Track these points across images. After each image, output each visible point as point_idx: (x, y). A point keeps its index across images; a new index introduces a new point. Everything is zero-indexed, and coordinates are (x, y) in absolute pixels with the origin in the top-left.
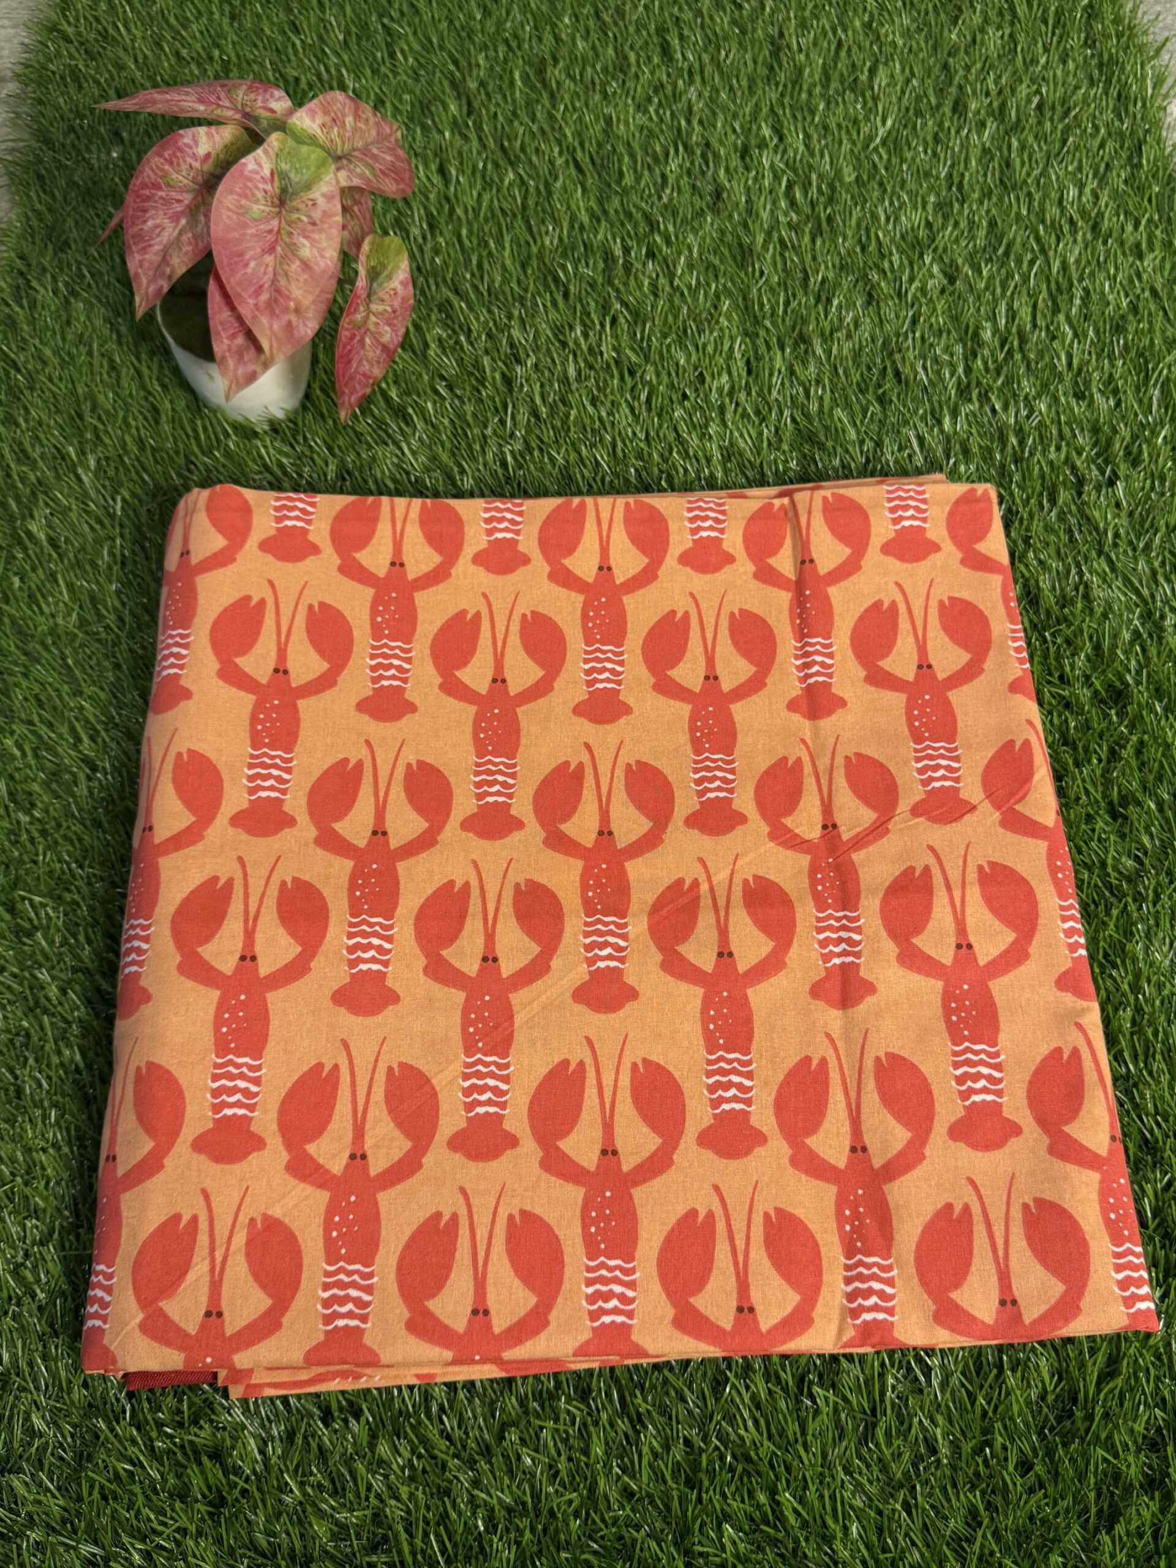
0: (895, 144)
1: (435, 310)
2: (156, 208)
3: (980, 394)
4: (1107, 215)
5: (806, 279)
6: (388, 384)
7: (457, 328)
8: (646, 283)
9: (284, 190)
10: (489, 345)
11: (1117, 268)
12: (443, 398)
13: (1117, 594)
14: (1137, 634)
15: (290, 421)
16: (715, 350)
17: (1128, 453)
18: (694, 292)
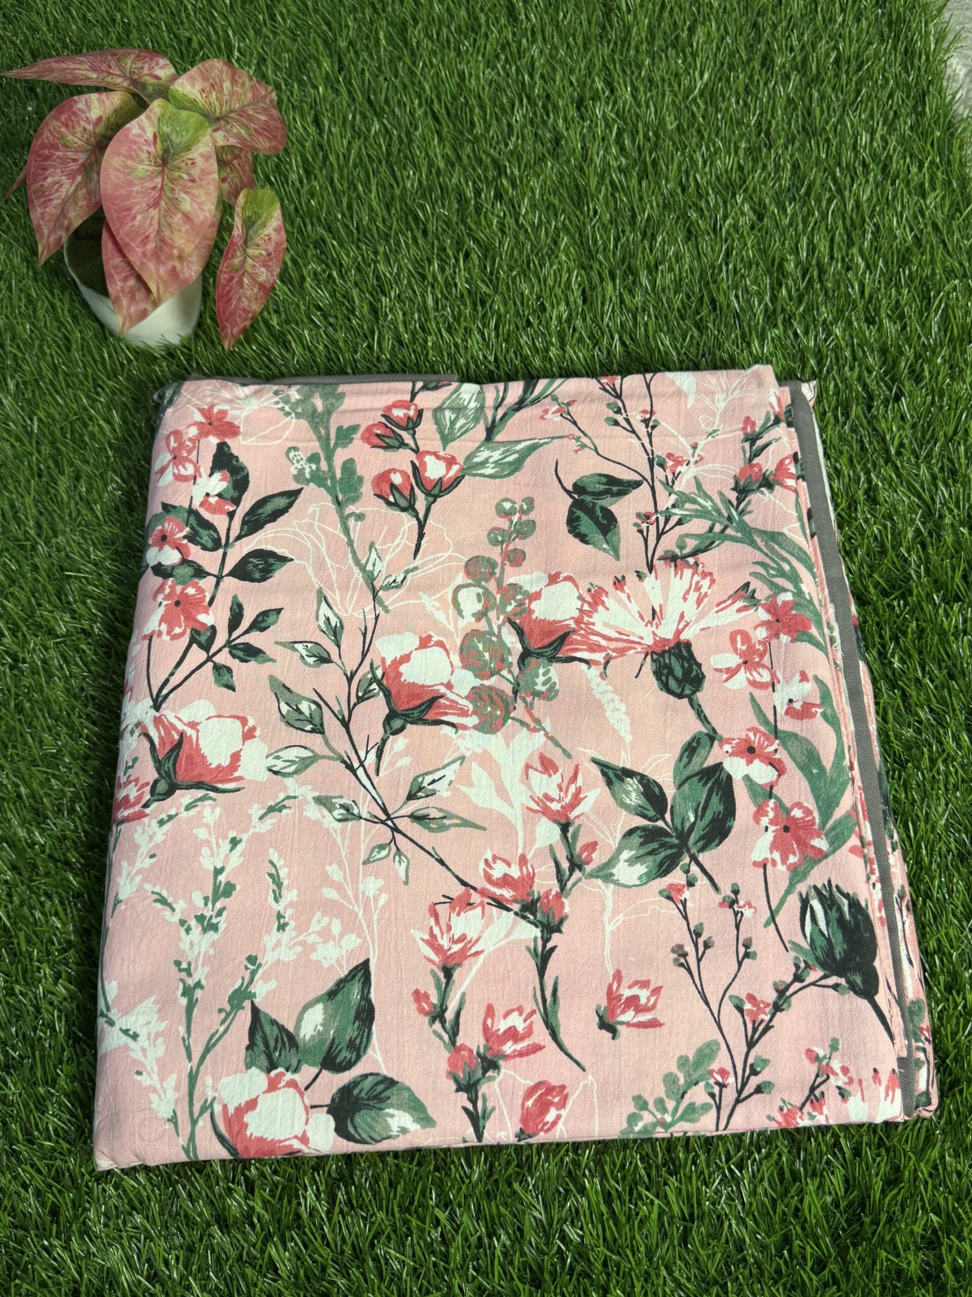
0: (710, 95)
1: (311, 246)
2: (55, 167)
3: (784, 319)
4: (895, 158)
5: (634, 216)
6: (269, 313)
7: (330, 262)
8: (495, 222)
9: (166, 151)
10: (358, 278)
11: (903, 206)
12: (318, 327)
13: (903, 498)
14: (918, 532)
15: (184, 346)
16: (555, 281)
17: (912, 371)
18: (536, 229)
